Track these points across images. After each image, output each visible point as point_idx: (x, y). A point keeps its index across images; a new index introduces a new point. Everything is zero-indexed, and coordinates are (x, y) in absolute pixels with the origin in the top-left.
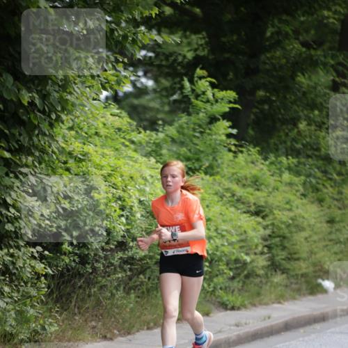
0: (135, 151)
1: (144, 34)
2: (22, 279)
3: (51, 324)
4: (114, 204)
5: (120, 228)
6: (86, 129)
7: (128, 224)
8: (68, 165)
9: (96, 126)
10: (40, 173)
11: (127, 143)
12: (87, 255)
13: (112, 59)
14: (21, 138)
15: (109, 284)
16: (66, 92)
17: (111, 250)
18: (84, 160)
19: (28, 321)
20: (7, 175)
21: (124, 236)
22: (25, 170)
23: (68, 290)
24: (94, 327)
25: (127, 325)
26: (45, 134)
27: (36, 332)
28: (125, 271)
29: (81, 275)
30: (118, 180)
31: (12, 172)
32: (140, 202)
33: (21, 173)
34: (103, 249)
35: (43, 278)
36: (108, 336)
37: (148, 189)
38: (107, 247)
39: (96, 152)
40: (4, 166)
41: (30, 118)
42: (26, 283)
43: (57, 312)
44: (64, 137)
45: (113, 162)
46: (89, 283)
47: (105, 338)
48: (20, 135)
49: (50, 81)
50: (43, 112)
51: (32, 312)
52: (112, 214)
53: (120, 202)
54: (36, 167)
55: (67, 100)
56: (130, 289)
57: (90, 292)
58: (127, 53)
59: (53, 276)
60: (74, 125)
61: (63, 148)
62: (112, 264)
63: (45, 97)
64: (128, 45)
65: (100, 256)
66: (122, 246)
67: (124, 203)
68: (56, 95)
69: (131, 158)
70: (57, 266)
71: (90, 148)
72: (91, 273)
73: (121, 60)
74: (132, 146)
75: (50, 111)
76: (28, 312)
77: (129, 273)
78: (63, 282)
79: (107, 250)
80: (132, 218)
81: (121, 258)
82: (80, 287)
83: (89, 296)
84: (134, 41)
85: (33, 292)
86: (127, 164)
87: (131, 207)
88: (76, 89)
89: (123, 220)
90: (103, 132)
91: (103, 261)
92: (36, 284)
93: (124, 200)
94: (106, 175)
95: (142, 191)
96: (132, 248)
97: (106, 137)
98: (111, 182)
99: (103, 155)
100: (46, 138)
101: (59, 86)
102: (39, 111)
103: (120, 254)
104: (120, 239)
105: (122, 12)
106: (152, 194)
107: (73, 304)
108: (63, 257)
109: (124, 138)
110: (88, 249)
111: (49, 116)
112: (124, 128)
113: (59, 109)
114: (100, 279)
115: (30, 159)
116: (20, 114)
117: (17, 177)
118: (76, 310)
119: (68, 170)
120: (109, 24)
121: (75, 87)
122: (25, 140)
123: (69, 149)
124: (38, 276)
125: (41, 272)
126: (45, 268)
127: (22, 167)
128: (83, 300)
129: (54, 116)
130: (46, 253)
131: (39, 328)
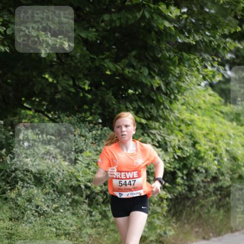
0: (224, 118)
1: (231, 43)
2: (152, 202)
3: (170, 230)
4: (210, 153)
5: (214, 167)
6: (192, 104)
7: (219, 165)
8: (181, 128)
9: (199, 102)
10: (164, 133)
11: (219, 113)
12: (192, 186)
13: (211, 59)
14: (152, 111)
15: (206, 204)
16: (181, 81)
17: (208, 182)
18: (191, 125)
19: (155, 228)
20: (143, 134)
21: (216, 173)
22: (154, 131)
23: (181, 208)
24: (197, 232)
25: (218, 230)
26: (166, 108)
27: (161, 235)
28: (217, 195)
29: (189, 199)
30: (213, 137)
31: (146, 133)
32: (227, 151)
33: (152, 133)
34: (203, 181)
35: (165, 201)
36: (206, 237)
37: (231, 142)
38: (205, 180)
39: (199, 119)
40: (141, 129)
41: (157, 98)
42: (154, 204)
43: (174, 222)
44: (178, 110)
45: (209, 125)
46: (194, 203)
47: (204, 238)
48: (151, 108)
49: (171, 75)
50: (166, 94)
51: (157, 222)
52: (209, 159)
53: (213, 151)
54: (161, 129)
55: (181, 86)
56: (220, 207)
57: (194, 209)
58: (220, 55)
59: (171, 200)
60: (185, 102)
61: (178, 117)
62: (209, 191)
63: (167, 84)
64: (220, 51)
65: (201, 186)
66: (215, 179)
67: (217, 152)
68: (175, 83)
69: (221, 123)
70: (173, 193)
71: (195, 117)
72: (195, 197)
73: (216, 60)
74: (222, 115)
75: (170, 94)
76: (155, 223)
77: (219, 197)
78: (178, 203)
79: (205, 182)
80: (222, 161)
81: (214, 187)
82: (188, 206)
83: (194, 212)
84: (224, 48)
85: (159, 210)
86: (219, 126)
87: (221, 154)
88: (187, 79)
89: (216, 162)
90: (203, 106)
91: (203, 189)
92: (160, 204)
93: (217, 150)
94: (205, 134)
95: (228, 144)
96: (221, 180)
97: (205, 109)
98: (208, 138)
99: (204, 121)
100: (167, 111)
101: (177, 78)
102: (164, 93)
103: (213, 185)
104: (214, 175)
105: (217, 29)
106: (234, 146)
107: (184, 217)
108: (177, 187)
109: (217, 110)
110: (193, 181)
111: (170, 97)
112: (217, 103)
113: (176, 91)
114: (201, 201)
115: (157, 124)
116: (152, 96)
117: (149, 136)
118: (186, 221)
119: (181, 131)
120: (208, 38)
121: (186, 77)
122: (154, 112)
123: (182, 117)
124: (161, 199)
125: (163, 197)
126: (166, 194)
127: (152, 129)
128: (190, 214)
129: (172, 97)
130: (167, 184)
131: (162, 233)
